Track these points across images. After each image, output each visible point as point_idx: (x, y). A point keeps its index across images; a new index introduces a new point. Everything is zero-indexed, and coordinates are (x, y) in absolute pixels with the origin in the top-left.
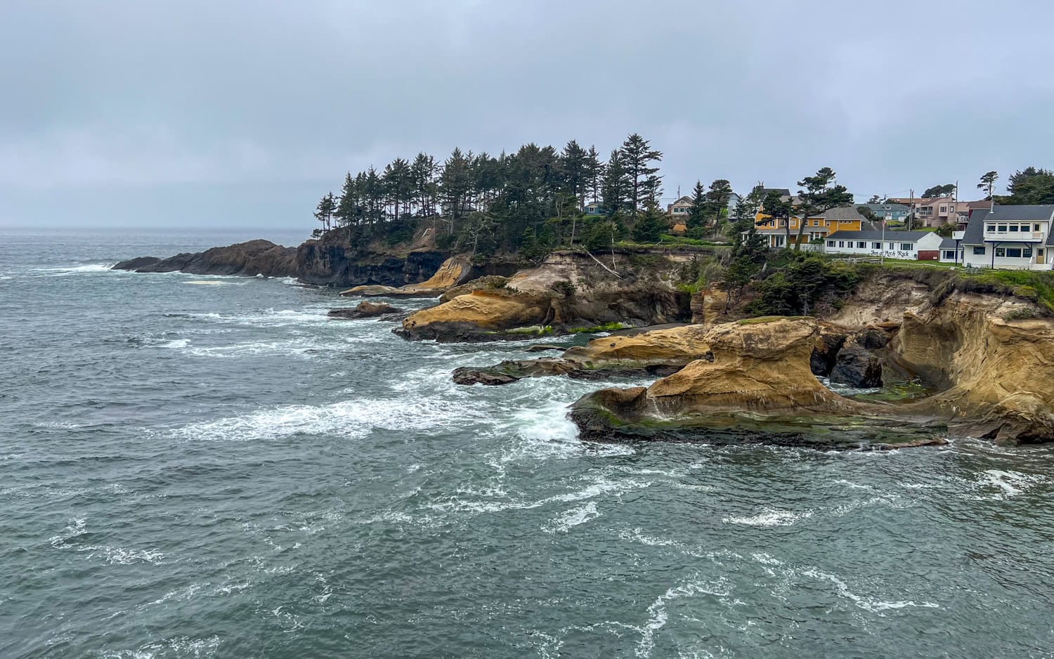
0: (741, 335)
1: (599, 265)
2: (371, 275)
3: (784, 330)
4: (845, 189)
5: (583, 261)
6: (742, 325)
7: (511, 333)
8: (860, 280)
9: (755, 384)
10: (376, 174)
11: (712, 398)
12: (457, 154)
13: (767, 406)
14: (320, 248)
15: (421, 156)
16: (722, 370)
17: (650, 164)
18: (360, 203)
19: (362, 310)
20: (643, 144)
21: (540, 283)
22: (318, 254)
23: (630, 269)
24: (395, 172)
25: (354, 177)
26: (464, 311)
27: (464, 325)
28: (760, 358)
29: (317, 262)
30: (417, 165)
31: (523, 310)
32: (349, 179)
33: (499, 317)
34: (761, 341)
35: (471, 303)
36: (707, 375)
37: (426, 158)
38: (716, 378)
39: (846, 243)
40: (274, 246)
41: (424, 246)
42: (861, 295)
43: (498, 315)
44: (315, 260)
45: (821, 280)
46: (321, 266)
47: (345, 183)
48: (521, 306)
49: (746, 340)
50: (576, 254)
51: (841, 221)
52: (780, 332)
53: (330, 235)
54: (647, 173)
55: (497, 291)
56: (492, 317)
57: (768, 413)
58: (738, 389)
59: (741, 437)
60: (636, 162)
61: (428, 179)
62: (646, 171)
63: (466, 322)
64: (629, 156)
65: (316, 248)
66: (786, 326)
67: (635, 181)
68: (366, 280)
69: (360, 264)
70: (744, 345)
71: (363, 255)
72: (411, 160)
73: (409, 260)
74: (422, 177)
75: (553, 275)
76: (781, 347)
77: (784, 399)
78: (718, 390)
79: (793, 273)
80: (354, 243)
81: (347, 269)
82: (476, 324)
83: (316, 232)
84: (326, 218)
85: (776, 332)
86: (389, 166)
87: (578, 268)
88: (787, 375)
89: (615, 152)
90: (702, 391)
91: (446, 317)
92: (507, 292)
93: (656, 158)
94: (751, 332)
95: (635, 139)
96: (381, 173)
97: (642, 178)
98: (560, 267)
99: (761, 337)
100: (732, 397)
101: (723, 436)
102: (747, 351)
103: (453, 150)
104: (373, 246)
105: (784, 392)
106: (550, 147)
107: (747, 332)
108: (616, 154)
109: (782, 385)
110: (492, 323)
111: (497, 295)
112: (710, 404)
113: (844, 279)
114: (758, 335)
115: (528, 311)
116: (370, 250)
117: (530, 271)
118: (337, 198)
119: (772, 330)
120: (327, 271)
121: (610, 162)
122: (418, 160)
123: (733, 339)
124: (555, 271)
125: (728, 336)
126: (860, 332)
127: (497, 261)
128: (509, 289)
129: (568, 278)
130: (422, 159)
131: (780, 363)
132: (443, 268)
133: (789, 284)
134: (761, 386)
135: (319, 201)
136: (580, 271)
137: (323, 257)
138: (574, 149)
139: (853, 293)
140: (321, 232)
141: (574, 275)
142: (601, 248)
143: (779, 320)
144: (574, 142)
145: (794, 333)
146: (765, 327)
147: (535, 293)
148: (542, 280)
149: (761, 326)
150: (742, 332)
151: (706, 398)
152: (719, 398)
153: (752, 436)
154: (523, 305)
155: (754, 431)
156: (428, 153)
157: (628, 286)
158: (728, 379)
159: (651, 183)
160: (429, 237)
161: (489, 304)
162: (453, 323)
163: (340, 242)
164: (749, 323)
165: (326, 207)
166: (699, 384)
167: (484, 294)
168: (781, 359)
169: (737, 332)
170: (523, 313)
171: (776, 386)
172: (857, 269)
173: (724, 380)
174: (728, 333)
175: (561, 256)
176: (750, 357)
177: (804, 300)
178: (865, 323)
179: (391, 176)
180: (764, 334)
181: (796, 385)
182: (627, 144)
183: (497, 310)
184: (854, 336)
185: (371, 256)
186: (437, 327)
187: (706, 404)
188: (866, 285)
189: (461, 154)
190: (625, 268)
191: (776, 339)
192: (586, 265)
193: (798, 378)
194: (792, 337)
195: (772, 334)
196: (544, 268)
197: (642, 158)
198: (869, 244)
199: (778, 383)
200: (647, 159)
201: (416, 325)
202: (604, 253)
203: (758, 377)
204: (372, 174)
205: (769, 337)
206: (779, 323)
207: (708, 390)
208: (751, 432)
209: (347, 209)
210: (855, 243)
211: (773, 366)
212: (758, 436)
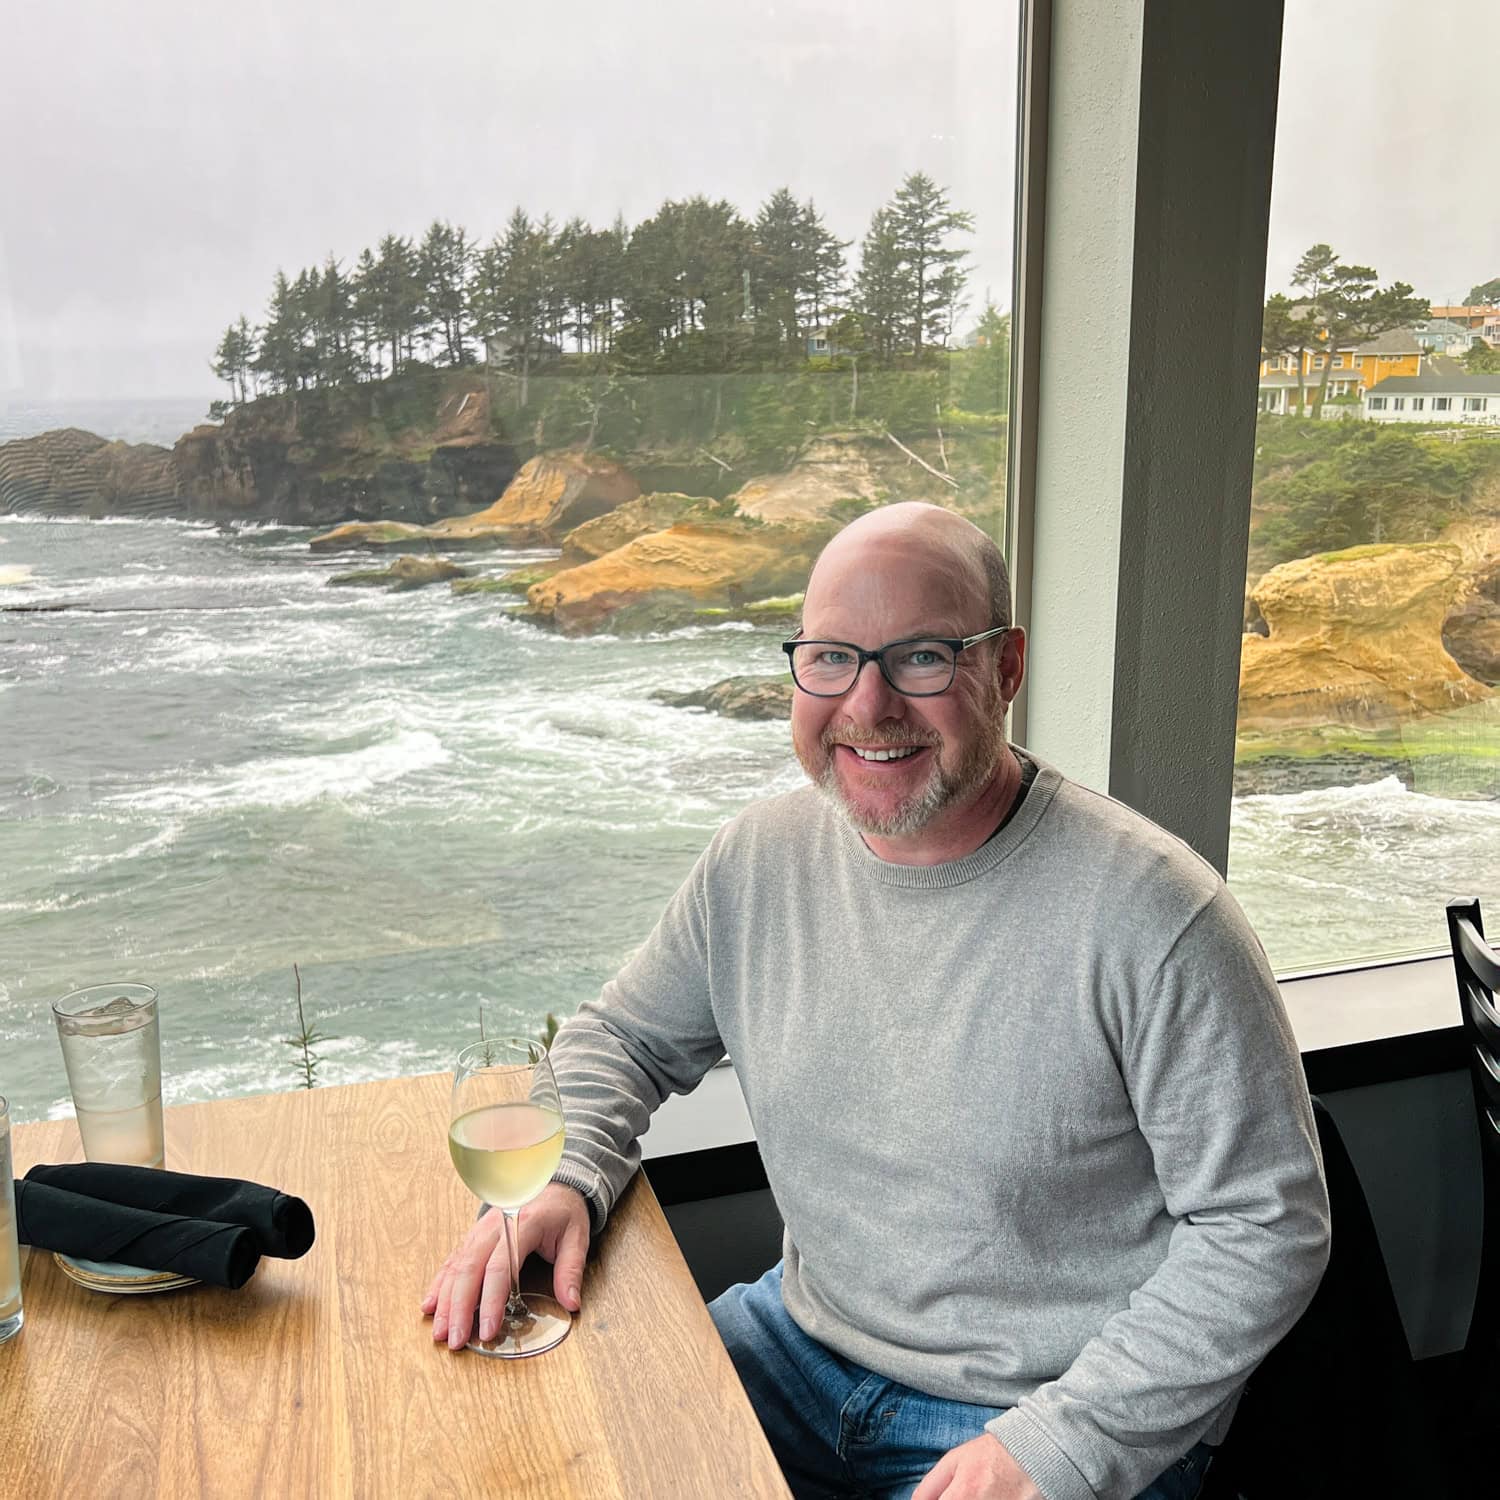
0: (1330, 583)
1: (914, 462)
2: (352, 500)
3: (1404, 571)
4: (1410, 290)
5: (881, 456)
6: (1330, 562)
7: (755, 611)
8: (1477, 472)
9: (1351, 674)
10: (340, 272)
11: (1277, 704)
12: (519, 222)
13: (1373, 713)
14: (229, 443)
15: (437, 229)
16: (1294, 651)
17: (950, 240)
18: (310, 341)
19: (405, 574)
20: (936, 195)
21: (800, 503)
22: (225, 458)
23: (975, 469)
24: (383, 266)
25: (292, 280)
26: (661, 567)
27: (664, 597)
28: (1361, 625)
29: (224, 476)
30: (431, 247)
31: (776, 562)
32: (283, 286)
33: (731, 578)
34: (1365, 592)
35: (673, 549)
36: (1270, 661)
37: (448, 232)
38: (1283, 666)
39: (1409, 402)
40: (103, 443)
41: (465, 433)
42: (1478, 502)
43: (727, 573)
44: (217, 472)
45: (1412, 474)
46: (233, 482)
47: (273, 292)
48: (771, 553)
49: (1339, 591)
50: (867, 439)
51: (1383, 357)
52: (1399, 574)
53: (247, 416)
54: (943, 260)
55: (721, 523)
56: (718, 577)
57: (1373, 726)
58: (1322, 685)
59: (1352, 768)
60: (921, 234)
61: (456, 280)
62: (944, 256)
63: (669, 590)
64: (905, 222)
65: (220, 444)
66: (1407, 561)
67: (920, 278)
68: (340, 512)
69: (324, 477)
70: (1337, 602)
71: (328, 456)
72: (416, 239)
73: (434, 465)
74: (441, 278)
75: (825, 486)
76: (1400, 602)
77: (1399, 699)
78: (1287, 688)
79: (1355, 463)
80: (307, 431)
81: (294, 489)
82: (687, 592)
83: (217, 408)
84: (236, 375)
85: (1391, 573)
86: (367, 253)
87: (872, 470)
88: (1407, 654)
89: (880, 214)
90: (1258, 693)
91: (622, 583)
92: (742, 524)
93: (963, 227)
94: (1347, 576)
95: (918, 186)
96: (350, 270)
97: (933, 271)
98: (836, 468)
99: (1365, 584)
100: (1311, 699)
101: (1319, 769)
102: (1340, 614)
103: (511, 214)
104: (352, 435)
105: (1400, 687)
106: (724, 205)
107: (1340, 576)
108: (881, 218)
109: (1398, 673)
110: (720, 591)
111: (722, 533)
112: (1273, 714)
113: (1449, 471)
114: (1360, 581)
115: (786, 564)
116: (344, 445)
117: (772, 480)
118: (258, 329)
119: (1384, 571)
120: (250, 494)
121: (869, 236)
122: (432, 239)
123: (1316, 590)
124: (827, 478)
125: (1306, 586)
126: (1483, 572)
127: (643, 462)
128: (743, 518)
129: (856, 492)
130: (439, 237)
131: (1395, 633)
132: (520, 480)
133: (1348, 484)
134: (1361, 677)
135: (220, 339)
136: (877, 477)
137: (236, 465)
138: (782, 208)
139: (1464, 499)
140: (226, 406)
141: (865, 484)
142: (919, 425)
143: (1393, 551)
144: (786, 191)
145: (1422, 575)
146: (1371, 565)
147: (797, 526)
148: (805, 497)
149: (1364, 565)
150: (1332, 578)
151: (1267, 704)
152: (1288, 703)
153: (1372, 764)
154: (776, 551)
155: (1375, 755)
156: (452, 223)
157: (974, 503)
158: (1302, 666)
159: (946, 284)
160: (475, 411)
161: (707, 551)
162: (643, 594)
163: (273, 428)
164: (1341, 559)
165: (233, 351)
166: (1255, 679)
167: (696, 530)
168: (1397, 626)
169: (1321, 577)
170: (777, 568)
171: (1386, 676)
172: (1473, 452)
173: (1297, 669)
174: (1305, 579)
175: (839, 444)
176: (1344, 623)
177: (1375, 515)
178: (1489, 556)
179: (374, 277)
180: (1369, 580)
181: (1420, 672)
182: (902, 196)
183: (725, 564)
184: (1472, 580)
185: (347, 459)
186: (610, 602)
187: (1264, 715)
188: (1487, 482)
189: (529, 223)
190: (965, 466)
191: (1392, 588)
192: (885, 463)
193: (1424, 659)
194: (1420, 583)
195: (1385, 578)
196: (801, 471)
197: (934, 228)
198: (1457, 402)
199: (1392, 670)
200: (944, 229)
201: (565, 601)
202: (920, 436)
203: (1356, 662)
204: (332, 274)
205: (1378, 585)
206: (1394, 557)
207: (1268, 689)
208: (1370, 758)
209: (279, 355)
210: (1428, 401)
211: (1384, 639)
212: (1384, 765)
